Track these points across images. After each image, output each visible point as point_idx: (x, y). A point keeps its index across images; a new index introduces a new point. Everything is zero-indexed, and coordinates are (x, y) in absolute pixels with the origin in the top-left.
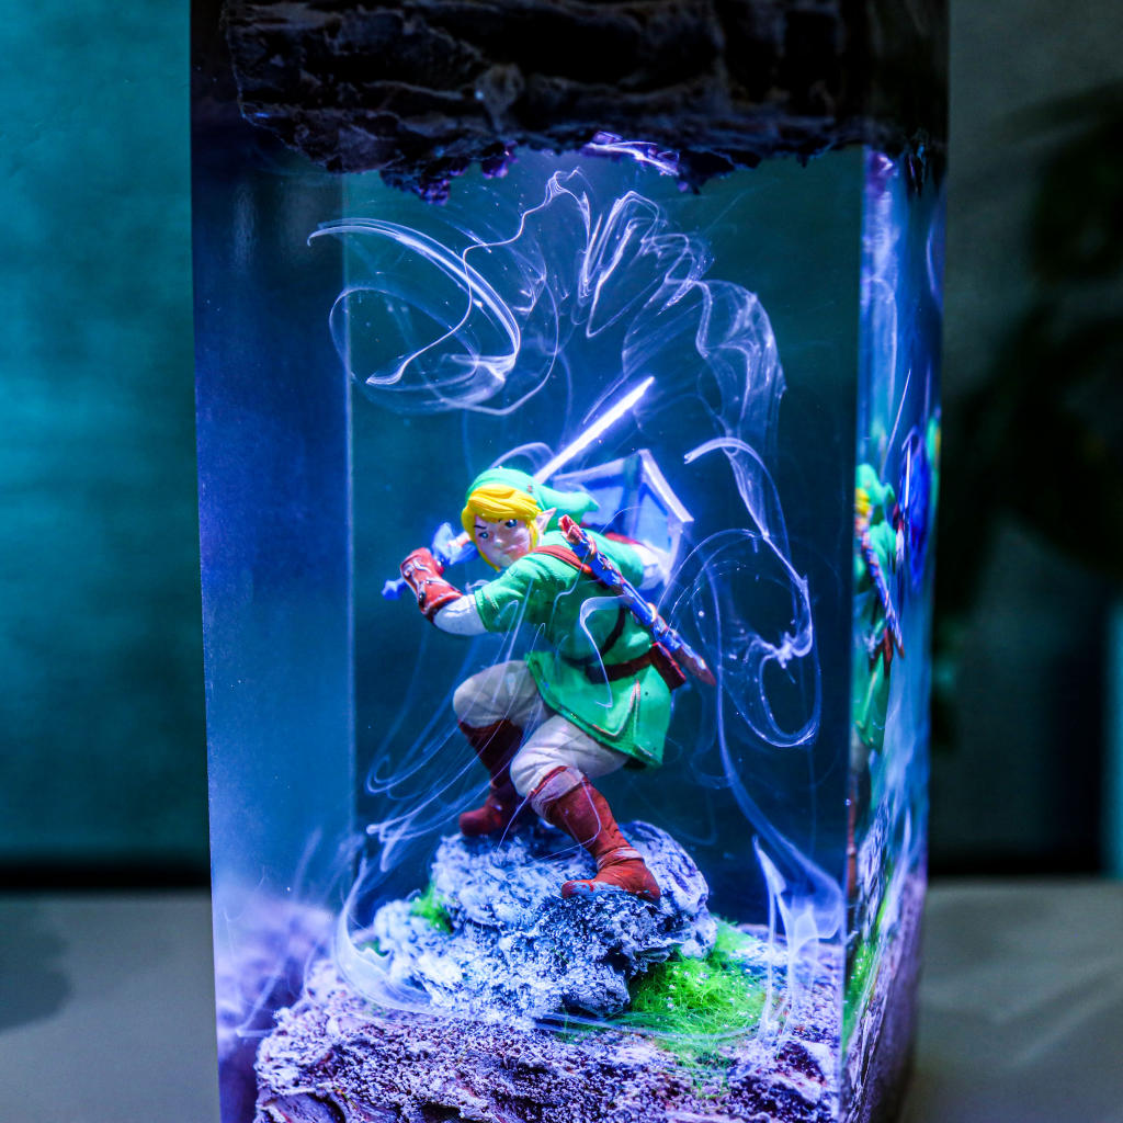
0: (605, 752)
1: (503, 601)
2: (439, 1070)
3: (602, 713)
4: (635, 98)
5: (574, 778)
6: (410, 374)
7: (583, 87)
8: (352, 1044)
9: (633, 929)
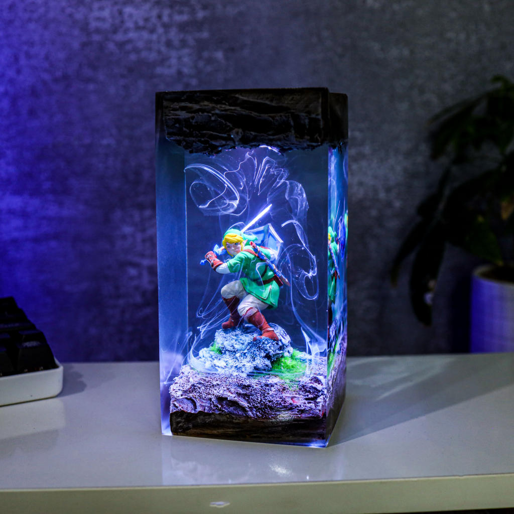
0: (263, 303)
4: (271, 137)
5: (255, 311)
7: (258, 134)
9: (272, 348)
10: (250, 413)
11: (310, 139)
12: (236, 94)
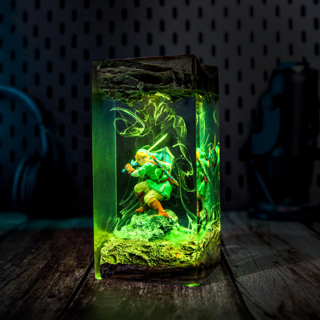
1: (142, 170)
7: (154, 85)
8: (118, 246)
11: (185, 87)
12: (140, 61)
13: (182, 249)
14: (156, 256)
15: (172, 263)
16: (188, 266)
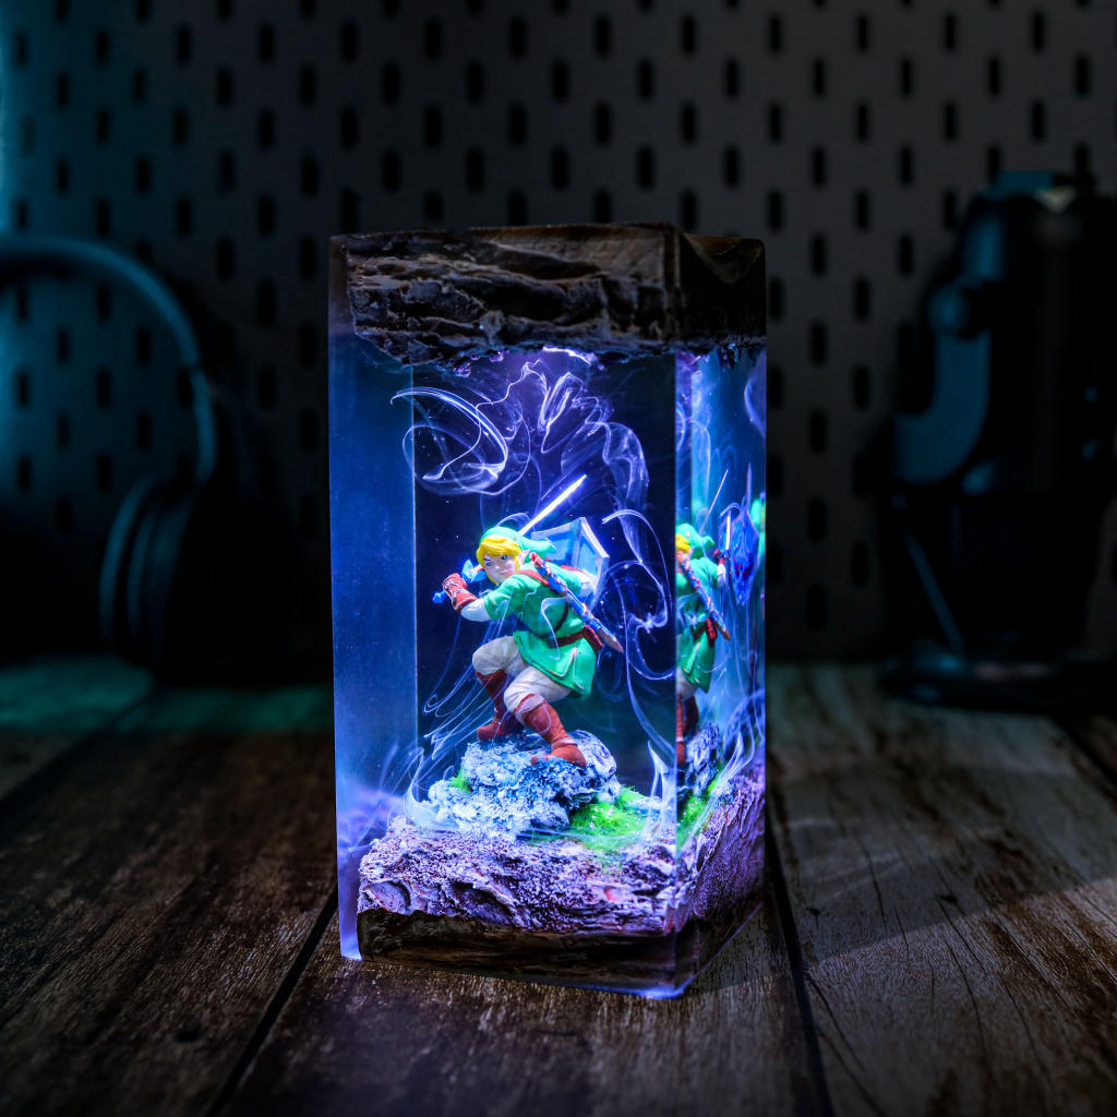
0: (558, 687)
1: (499, 601)
2: (462, 863)
3: (555, 662)
6: (446, 475)
7: (534, 322)
8: (414, 853)
9: (570, 781)
10: (518, 918)
11: (641, 332)
12: (491, 238)
13: (626, 871)
14: (541, 893)
15: (593, 920)
16: (645, 931)
